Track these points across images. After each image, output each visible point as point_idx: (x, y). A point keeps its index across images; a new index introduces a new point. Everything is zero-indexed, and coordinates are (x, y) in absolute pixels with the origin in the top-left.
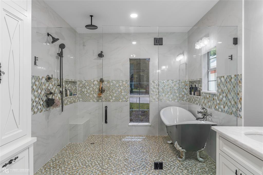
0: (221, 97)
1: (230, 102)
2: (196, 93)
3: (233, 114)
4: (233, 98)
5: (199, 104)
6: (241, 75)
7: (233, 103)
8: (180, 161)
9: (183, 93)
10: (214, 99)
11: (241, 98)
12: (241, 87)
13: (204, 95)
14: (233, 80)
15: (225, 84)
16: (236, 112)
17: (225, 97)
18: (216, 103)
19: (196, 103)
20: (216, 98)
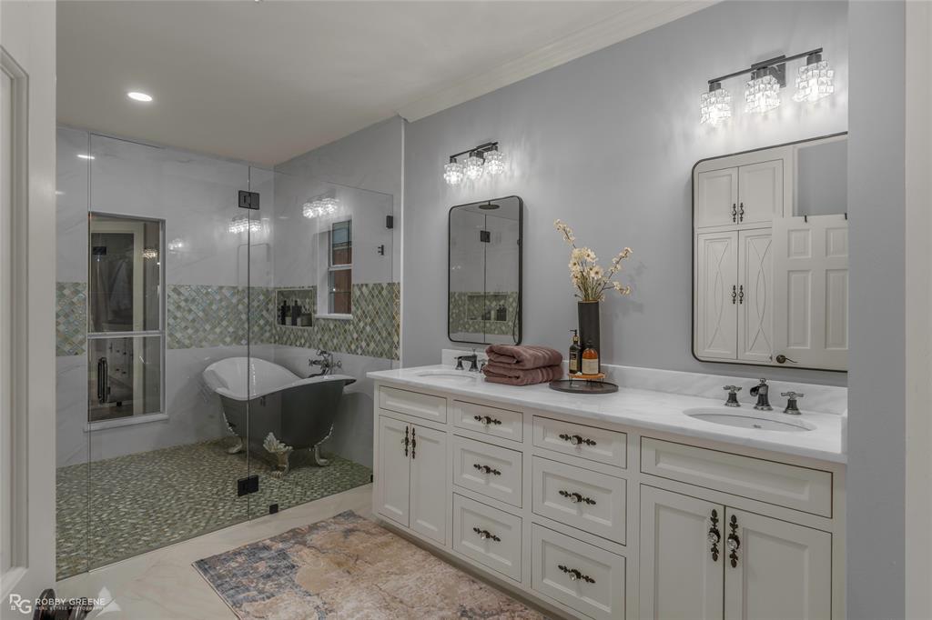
0: (362, 324)
1: (380, 333)
2: (299, 320)
3: (384, 356)
4: (384, 325)
5: (307, 344)
6: (399, 283)
7: (384, 334)
8: (279, 477)
9: (262, 322)
10: (345, 331)
11: (398, 326)
12: (398, 305)
13: (323, 322)
14: (384, 292)
15: (370, 301)
16: (390, 351)
17: (370, 325)
18: (350, 339)
19: (298, 344)
20: (352, 327)
